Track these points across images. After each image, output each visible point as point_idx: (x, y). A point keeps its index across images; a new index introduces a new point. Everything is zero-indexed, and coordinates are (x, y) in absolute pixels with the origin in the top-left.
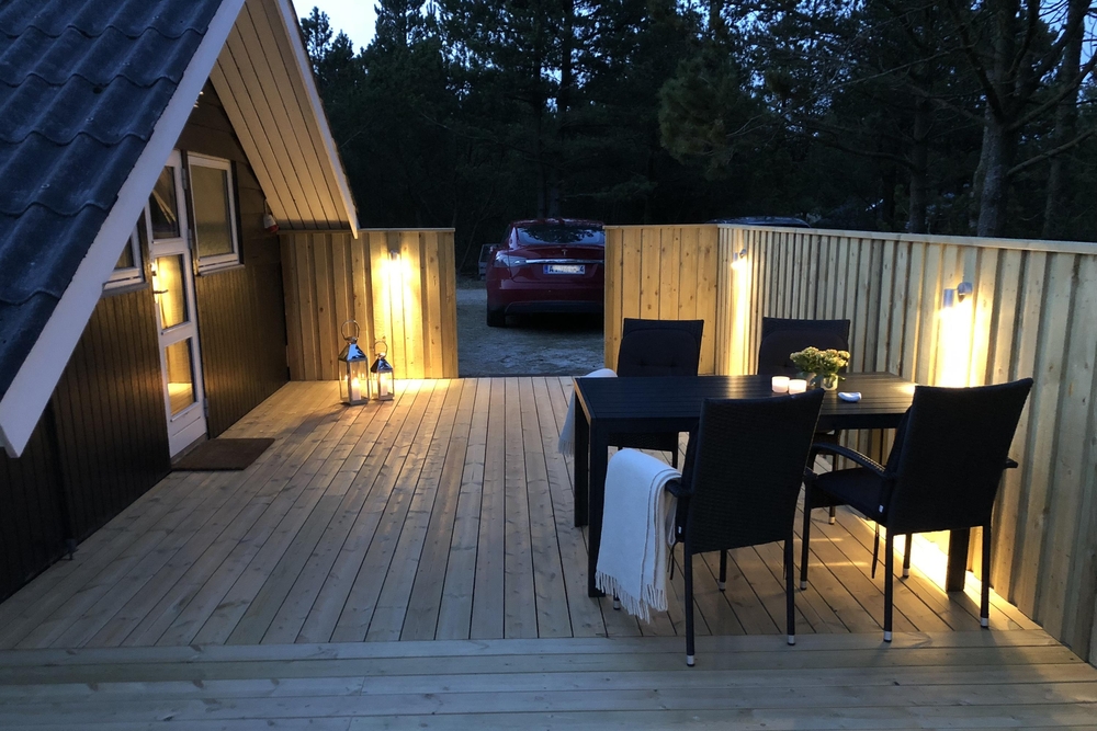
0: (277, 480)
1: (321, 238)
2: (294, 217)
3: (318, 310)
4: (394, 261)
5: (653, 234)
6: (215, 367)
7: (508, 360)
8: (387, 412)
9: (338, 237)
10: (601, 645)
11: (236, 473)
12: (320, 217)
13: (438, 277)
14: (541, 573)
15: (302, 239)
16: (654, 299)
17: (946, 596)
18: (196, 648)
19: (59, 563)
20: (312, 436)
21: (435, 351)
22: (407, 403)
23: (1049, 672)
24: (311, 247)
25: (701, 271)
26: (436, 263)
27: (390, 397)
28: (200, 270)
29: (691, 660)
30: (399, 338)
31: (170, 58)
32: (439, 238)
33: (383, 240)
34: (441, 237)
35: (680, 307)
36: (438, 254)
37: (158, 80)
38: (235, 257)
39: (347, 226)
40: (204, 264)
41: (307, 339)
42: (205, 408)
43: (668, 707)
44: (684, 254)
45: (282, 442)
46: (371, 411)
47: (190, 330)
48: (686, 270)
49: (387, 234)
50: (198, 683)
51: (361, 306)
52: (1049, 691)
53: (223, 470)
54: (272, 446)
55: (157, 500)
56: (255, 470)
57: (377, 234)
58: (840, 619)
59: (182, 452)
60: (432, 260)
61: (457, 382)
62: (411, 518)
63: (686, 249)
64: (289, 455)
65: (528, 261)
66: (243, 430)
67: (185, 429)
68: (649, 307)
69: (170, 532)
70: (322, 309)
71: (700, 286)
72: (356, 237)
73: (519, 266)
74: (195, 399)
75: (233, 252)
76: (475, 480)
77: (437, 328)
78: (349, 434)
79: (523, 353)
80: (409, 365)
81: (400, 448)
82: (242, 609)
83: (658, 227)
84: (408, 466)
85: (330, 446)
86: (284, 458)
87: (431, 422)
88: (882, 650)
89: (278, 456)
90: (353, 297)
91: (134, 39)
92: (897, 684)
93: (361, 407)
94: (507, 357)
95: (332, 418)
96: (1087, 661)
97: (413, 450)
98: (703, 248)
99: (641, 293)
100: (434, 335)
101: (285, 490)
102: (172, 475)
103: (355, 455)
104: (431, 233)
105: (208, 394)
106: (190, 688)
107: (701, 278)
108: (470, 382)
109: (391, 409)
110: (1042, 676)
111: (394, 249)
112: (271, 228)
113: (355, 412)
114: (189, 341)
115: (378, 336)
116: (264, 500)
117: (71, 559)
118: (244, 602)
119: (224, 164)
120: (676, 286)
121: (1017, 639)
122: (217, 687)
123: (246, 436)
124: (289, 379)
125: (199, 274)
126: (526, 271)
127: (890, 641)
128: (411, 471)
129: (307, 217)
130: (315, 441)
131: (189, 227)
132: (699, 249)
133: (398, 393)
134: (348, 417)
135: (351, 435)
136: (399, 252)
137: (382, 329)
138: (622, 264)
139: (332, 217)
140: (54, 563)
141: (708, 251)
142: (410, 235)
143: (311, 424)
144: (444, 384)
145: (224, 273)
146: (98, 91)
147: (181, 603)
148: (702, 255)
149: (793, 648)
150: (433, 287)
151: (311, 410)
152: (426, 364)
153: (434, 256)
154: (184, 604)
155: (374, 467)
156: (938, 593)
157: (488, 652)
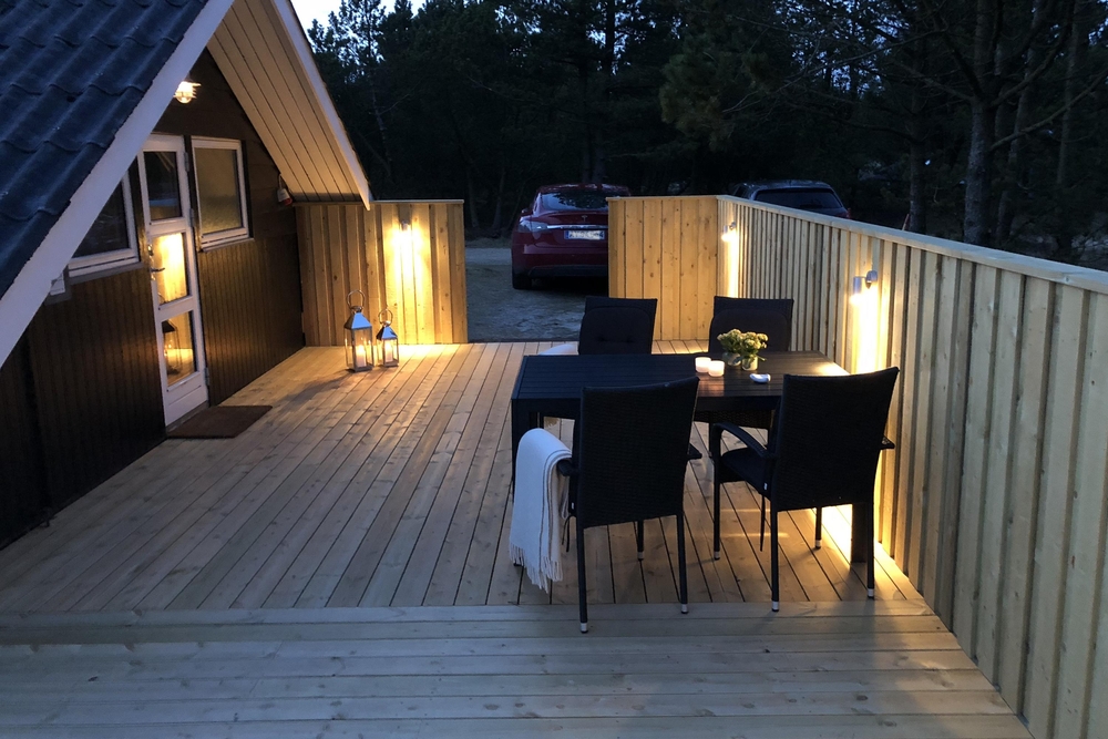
0: (261, 449)
1: (335, 209)
2: (309, 190)
3: (333, 278)
4: (405, 232)
5: (654, 206)
6: (218, 338)
7: (524, 324)
8: (390, 380)
9: (352, 209)
10: (510, 612)
11: (226, 441)
12: (333, 190)
13: (447, 248)
14: (479, 542)
15: (317, 211)
16: (656, 267)
17: (848, 566)
18: (138, 612)
19: (36, 530)
20: (310, 403)
21: (445, 317)
22: (410, 369)
23: (912, 641)
24: (326, 218)
25: (701, 241)
26: (445, 233)
27: (395, 363)
28: (203, 246)
29: (584, 627)
30: (410, 305)
31: (142, 67)
32: (449, 208)
33: (394, 212)
34: (450, 209)
35: (681, 275)
36: (448, 225)
37: (126, 89)
38: (245, 231)
39: (358, 199)
40: (207, 242)
41: (321, 306)
42: (206, 377)
43: (550, 671)
44: (684, 225)
45: (279, 409)
46: (372, 378)
47: (193, 304)
48: (686, 239)
49: (398, 206)
50: (130, 646)
51: (373, 276)
52: (905, 658)
53: (214, 437)
54: (269, 413)
55: (143, 468)
56: (244, 438)
57: (389, 205)
58: (739, 588)
59: (180, 419)
60: (442, 231)
61: (465, 347)
62: (375, 487)
63: (686, 220)
64: (282, 422)
65: (549, 227)
66: (246, 397)
67: (182, 398)
68: (652, 275)
69: (147, 500)
70: (336, 278)
71: (701, 255)
72: (368, 209)
73: (540, 231)
74: (196, 369)
75: (242, 226)
76: (448, 449)
77: (447, 295)
78: (344, 402)
79: (541, 317)
80: (420, 331)
81: (387, 416)
82: (192, 575)
83: (658, 199)
84: (390, 434)
85: (321, 413)
86: (275, 425)
87: (427, 388)
88: (768, 619)
89: (271, 423)
90: (365, 265)
91: (113, 48)
92: (767, 651)
93: (364, 373)
94: (524, 320)
95: (334, 384)
96: (951, 631)
97: (400, 418)
98: (703, 219)
99: (644, 262)
100: (444, 302)
101: (266, 458)
102: (166, 442)
103: (341, 423)
104: (441, 204)
105: (209, 364)
106: (124, 649)
107: (701, 247)
108: (478, 346)
109: (392, 375)
110: (905, 645)
111: (405, 220)
112: (284, 202)
113: (357, 378)
114: (191, 313)
115: (390, 302)
116: (244, 468)
117: (48, 525)
118: (195, 568)
119: (235, 145)
120: (677, 255)
121: (896, 609)
122: (148, 650)
123: (247, 403)
124: (304, 344)
125: (202, 251)
126: (547, 236)
127: (777, 611)
128: (391, 439)
129: (321, 190)
130: (309, 409)
131: (192, 207)
132: (699, 219)
133: (403, 358)
134: (349, 384)
135: (347, 403)
136: (409, 222)
137: (394, 297)
138: (624, 233)
139: (345, 190)
140: (31, 529)
141: (707, 221)
142: (421, 205)
143: (314, 389)
144: (452, 349)
145: (232, 248)
146: (71, 99)
147: (138, 568)
148: (702, 227)
149: (684, 616)
150: (442, 256)
151: (315, 377)
152: (437, 329)
153: (444, 226)
154: (140, 570)
155: (358, 435)
156: (842, 564)
157: (403, 618)
